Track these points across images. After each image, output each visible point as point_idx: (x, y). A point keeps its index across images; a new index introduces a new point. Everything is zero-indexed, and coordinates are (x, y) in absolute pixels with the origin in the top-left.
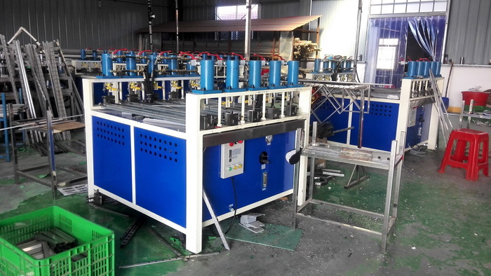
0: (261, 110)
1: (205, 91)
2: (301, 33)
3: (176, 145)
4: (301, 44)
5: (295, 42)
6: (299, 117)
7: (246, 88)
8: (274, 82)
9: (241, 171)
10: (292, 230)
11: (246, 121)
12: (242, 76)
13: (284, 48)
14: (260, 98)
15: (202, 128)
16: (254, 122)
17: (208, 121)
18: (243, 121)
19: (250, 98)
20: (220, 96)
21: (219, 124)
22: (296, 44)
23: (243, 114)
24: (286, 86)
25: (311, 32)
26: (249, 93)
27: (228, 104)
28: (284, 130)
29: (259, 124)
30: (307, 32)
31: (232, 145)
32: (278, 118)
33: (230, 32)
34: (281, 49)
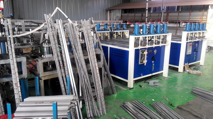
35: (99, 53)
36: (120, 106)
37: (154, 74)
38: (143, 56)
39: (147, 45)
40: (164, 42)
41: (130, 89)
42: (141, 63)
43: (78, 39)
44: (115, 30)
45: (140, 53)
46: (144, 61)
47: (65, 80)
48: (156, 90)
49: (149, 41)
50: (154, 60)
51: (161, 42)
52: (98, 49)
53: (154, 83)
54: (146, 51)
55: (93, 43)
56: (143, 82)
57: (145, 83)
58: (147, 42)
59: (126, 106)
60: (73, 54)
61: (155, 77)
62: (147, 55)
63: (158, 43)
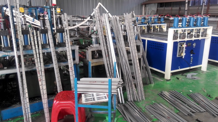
3: (163, 45)
15: (174, 40)
21: (178, 39)
35: (138, 44)
36: (158, 94)
37: (192, 68)
38: (181, 48)
39: (186, 38)
40: (204, 35)
41: (167, 80)
42: (179, 56)
43: (121, 31)
44: (153, 23)
45: (179, 46)
46: (182, 54)
47: (109, 67)
48: (194, 82)
49: (188, 34)
50: (193, 54)
51: (200, 36)
52: (138, 41)
53: (192, 76)
54: (185, 44)
55: (134, 35)
56: (181, 74)
57: (182, 76)
58: (186, 35)
59: (164, 94)
60: (116, 45)
61: (193, 71)
62: (186, 48)
63: (198, 36)
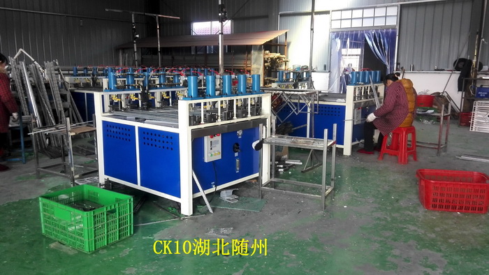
0: (233, 112)
1: (192, 98)
2: (270, 46)
3: (171, 138)
4: (271, 56)
5: (265, 54)
6: (262, 117)
7: (221, 95)
8: (242, 91)
9: (219, 157)
10: (259, 200)
11: (222, 120)
12: (218, 87)
13: (256, 60)
14: (231, 102)
15: (190, 125)
16: (228, 120)
17: (195, 119)
18: (219, 120)
19: (224, 103)
20: (202, 101)
21: (202, 122)
22: (267, 57)
23: (219, 114)
24: (251, 93)
25: (280, 45)
26: (223, 99)
27: (208, 107)
28: (251, 127)
29: (232, 121)
30: (276, 46)
31: (212, 137)
32: (246, 117)
33: (206, 47)
34: (253, 61)
